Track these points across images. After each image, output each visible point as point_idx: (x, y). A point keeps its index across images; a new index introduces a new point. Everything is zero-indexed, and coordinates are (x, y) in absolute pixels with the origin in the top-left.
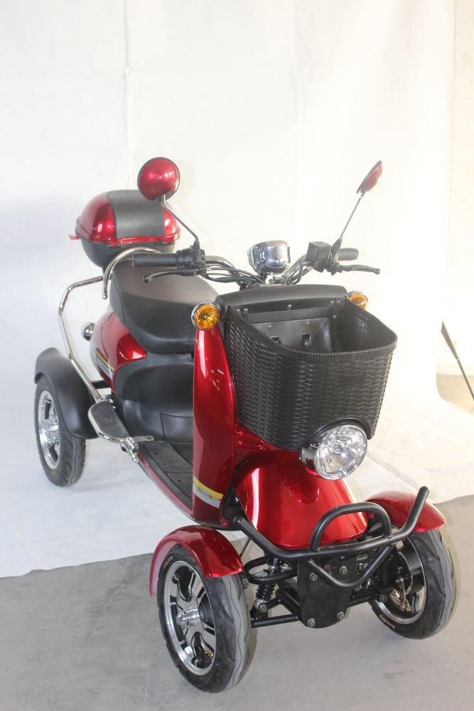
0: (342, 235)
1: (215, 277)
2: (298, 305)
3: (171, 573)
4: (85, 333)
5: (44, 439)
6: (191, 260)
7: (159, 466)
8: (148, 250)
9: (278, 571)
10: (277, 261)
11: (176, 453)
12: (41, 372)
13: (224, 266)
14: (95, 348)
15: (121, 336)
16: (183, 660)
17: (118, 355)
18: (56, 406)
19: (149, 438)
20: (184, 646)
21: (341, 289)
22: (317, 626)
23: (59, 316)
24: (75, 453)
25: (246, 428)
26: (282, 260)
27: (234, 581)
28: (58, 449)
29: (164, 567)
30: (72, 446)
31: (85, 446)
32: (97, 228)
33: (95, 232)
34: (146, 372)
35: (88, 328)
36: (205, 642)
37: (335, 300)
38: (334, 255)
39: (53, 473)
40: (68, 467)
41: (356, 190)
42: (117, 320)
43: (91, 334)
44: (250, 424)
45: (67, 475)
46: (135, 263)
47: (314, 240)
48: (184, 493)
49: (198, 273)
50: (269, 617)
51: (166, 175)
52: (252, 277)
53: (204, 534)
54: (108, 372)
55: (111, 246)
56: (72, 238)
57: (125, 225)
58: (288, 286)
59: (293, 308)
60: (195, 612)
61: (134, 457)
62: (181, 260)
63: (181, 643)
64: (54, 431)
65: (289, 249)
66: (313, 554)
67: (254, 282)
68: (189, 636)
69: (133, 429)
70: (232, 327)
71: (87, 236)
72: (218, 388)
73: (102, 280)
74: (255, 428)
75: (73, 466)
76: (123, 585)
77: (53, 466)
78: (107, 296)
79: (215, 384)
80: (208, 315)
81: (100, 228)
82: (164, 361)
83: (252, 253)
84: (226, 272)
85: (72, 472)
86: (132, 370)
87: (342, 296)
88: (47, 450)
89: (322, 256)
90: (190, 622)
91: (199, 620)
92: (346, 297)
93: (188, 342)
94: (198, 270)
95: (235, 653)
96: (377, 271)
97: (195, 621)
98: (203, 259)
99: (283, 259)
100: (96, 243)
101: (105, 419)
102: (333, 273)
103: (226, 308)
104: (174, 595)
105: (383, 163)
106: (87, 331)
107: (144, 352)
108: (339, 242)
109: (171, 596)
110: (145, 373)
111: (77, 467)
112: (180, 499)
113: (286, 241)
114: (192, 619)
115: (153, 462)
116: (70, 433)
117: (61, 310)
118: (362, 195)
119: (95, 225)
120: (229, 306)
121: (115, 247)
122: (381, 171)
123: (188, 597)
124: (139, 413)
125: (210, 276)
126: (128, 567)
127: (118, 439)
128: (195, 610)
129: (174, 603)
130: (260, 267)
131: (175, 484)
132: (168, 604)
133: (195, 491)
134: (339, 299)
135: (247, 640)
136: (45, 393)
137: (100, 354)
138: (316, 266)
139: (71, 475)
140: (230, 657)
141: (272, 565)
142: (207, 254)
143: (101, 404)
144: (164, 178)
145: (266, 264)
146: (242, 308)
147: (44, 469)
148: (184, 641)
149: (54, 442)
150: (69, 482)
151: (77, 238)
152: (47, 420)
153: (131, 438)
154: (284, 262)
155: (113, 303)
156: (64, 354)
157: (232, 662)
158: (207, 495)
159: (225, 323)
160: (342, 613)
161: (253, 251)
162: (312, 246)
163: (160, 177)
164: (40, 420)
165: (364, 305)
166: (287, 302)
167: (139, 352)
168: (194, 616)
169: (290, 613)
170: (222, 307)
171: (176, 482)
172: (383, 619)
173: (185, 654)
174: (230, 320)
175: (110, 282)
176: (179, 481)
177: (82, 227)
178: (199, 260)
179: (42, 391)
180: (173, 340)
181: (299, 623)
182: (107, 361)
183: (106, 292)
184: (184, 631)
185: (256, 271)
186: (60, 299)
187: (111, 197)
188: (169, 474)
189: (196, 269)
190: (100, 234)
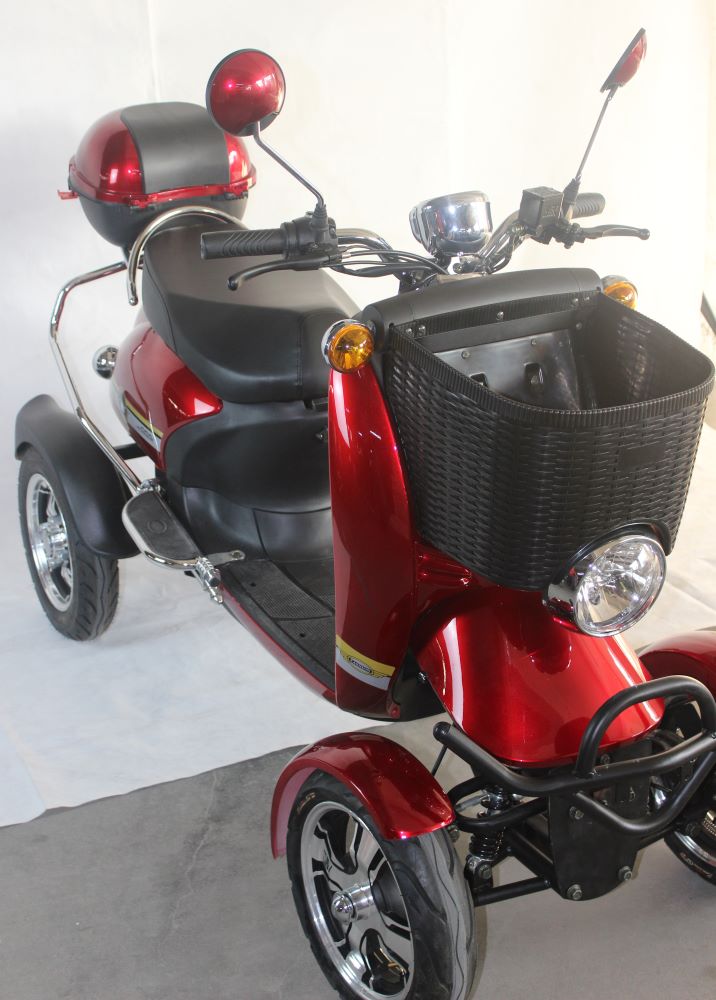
0: (579, 172)
1: (354, 268)
2: (516, 310)
3: (312, 820)
4: (99, 366)
5: (41, 558)
6: (312, 240)
7: (262, 608)
8: (206, 210)
9: (509, 805)
10: (469, 231)
11: (288, 581)
12: (27, 440)
13: (373, 246)
14: (122, 392)
15: (171, 372)
16: (349, 982)
17: (167, 407)
18: (58, 498)
19: (236, 555)
20: (345, 951)
21: (588, 275)
22: (585, 897)
23: (53, 340)
24: (100, 584)
25: (436, 549)
26: (477, 228)
27: (439, 842)
28: (68, 575)
29: (299, 810)
30: (95, 573)
31: (117, 569)
32: (108, 176)
33: (105, 184)
34: (222, 438)
35: (103, 356)
36: (388, 949)
37: (580, 295)
38: (565, 210)
39: (63, 619)
40: (91, 610)
41: (600, 87)
42: (159, 342)
43: (113, 368)
44: (444, 543)
45: (88, 621)
46: (206, 250)
47: (532, 184)
48: (314, 659)
49: (325, 264)
50: (495, 886)
51: (259, 83)
52: (423, 261)
53: (369, 751)
54: (152, 440)
55: (135, 207)
56: (63, 196)
57: (159, 167)
58: (490, 276)
59: (506, 318)
60: (365, 893)
61: (214, 593)
62: (292, 240)
63: (340, 944)
64: (59, 544)
65: (488, 205)
66: (583, 781)
67: (427, 273)
68: (356, 935)
69: (207, 540)
70: (398, 362)
71: (91, 192)
73: (123, 267)
74: (453, 549)
75: (99, 607)
76: (212, 827)
77: (62, 606)
78: (136, 300)
80: (352, 344)
81: (114, 175)
82: (254, 416)
83: (420, 219)
84: (376, 258)
85: (99, 617)
86: (196, 435)
87: (591, 288)
88: (49, 578)
89: (547, 215)
90: (358, 913)
91: (374, 906)
92: (598, 289)
93: (298, 380)
94: (326, 258)
95: (451, 973)
96: (643, 234)
97: (369, 909)
98: (333, 236)
99: (480, 225)
100: (109, 204)
101: (155, 525)
102: (568, 245)
103: (387, 327)
104: (320, 858)
105: (647, 33)
106: (104, 362)
107: (217, 403)
108: (574, 185)
109: (314, 861)
110: (219, 439)
111: (106, 608)
112: (308, 671)
113: (483, 191)
114: (361, 907)
115: (249, 601)
116: (90, 550)
117: (54, 328)
118: (611, 95)
119: (105, 171)
120: (391, 325)
121: (146, 209)
122: (644, 46)
123: (349, 866)
124: (213, 511)
125: (346, 267)
126: (217, 789)
127: (180, 562)
128: (363, 889)
129: (321, 873)
130: (438, 243)
131: (296, 642)
132: (309, 875)
133: (339, 660)
134: (587, 294)
135: (472, 946)
136: (36, 479)
137: (132, 404)
138: (538, 234)
139: (97, 622)
140: (443, 981)
141: (497, 794)
142: (339, 226)
143: (142, 496)
144: (256, 89)
145: (449, 238)
146: (416, 325)
147: (45, 610)
148: (344, 941)
149: (58, 562)
150: (93, 634)
151: (73, 195)
152: (45, 526)
153: (205, 559)
154: (483, 231)
155: (149, 310)
156: (66, 405)
157: (446, 989)
158: (365, 669)
159: (384, 356)
160: (626, 868)
161: (423, 215)
162: (528, 198)
163: (249, 88)
164: (31, 525)
165: (631, 301)
166: (496, 308)
167: (206, 400)
168: (364, 901)
169: (532, 875)
170: (379, 326)
171: (296, 637)
172: (689, 860)
173: (352, 969)
174: (394, 351)
175: (139, 273)
176: (302, 635)
177: (81, 176)
178: (326, 238)
179: (31, 475)
180: (271, 378)
181: (551, 892)
182: (147, 419)
183: (134, 292)
184: (345, 928)
185: (429, 250)
186: (51, 307)
187: (130, 118)
188: (281, 623)
189: (323, 256)
190: (115, 187)
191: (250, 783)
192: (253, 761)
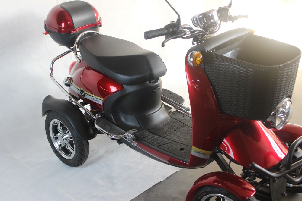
4: (66, 83)
5: (57, 145)
6: (176, 29)
7: (151, 144)
19: (134, 130)
23: (52, 78)
24: (86, 148)
29: (198, 199)
30: (83, 145)
31: (88, 143)
33: (60, 28)
35: (67, 80)
39: (70, 161)
59: (232, 44)
64: (66, 139)
72: (198, 90)
75: (85, 155)
79: (196, 87)
81: (63, 25)
83: (198, 20)
86: (115, 97)
92: (248, 32)
96: (246, 17)
98: (182, 27)
100: (62, 33)
111: (87, 155)
115: (146, 143)
116: (81, 138)
117: (51, 74)
119: (60, 24)
120: (207, 50)
121: (76, 33)
124: (122, 119)
127: (120, 136)
131: (167, 151)
133: (193, 153)
134: (246, 34)
136: (54, 120)
146: (213, 50)
151: (47, 33)
152: (59, 134)
153: (128, 133)
154: (217, 21)
164: (51, 135)
166: (228, 42)
178: (180, 28)
179: (52, 120)
183: (79, 59)
185: (201, 28)
187: (64, 6)
188: (159, 147)
189: (182, 33)
190: (63, 28)
191: (152, 196)
192: (149, 189)
